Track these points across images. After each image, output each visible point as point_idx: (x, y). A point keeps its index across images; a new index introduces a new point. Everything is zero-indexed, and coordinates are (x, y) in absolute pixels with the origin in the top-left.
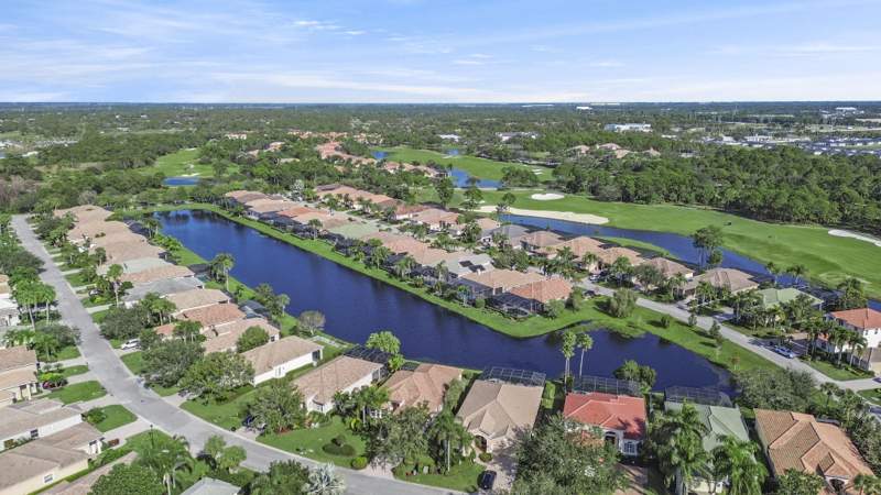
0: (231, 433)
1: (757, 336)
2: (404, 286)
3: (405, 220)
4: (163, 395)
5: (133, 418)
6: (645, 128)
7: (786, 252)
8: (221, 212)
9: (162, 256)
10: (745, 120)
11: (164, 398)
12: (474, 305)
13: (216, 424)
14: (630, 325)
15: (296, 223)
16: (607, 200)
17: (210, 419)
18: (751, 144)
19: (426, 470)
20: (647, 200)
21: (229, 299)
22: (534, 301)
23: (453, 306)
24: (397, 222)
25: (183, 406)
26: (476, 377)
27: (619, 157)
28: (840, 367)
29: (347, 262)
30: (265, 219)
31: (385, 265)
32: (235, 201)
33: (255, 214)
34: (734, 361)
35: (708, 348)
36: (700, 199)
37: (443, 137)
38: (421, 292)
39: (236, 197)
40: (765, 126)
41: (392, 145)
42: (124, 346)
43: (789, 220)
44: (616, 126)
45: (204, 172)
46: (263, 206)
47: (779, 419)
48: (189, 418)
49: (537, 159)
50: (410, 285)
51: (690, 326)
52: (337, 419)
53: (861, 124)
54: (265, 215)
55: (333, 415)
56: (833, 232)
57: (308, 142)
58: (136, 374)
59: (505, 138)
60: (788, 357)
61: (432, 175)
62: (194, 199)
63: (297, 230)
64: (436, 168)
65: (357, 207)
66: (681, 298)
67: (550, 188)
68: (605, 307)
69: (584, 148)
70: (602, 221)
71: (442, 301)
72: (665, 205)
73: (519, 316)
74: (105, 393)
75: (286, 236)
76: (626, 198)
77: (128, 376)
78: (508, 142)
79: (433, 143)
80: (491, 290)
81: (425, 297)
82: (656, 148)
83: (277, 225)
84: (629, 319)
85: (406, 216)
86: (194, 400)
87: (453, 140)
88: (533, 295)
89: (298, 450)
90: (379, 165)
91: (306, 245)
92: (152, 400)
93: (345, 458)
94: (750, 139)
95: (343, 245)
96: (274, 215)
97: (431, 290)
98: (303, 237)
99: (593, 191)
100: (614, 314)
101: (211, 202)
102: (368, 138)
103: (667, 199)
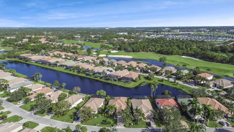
0: (72, 123)
1: (183, 81)
2: (92, 77)
3: (80, 60)
4: (42, 116)
5: (38, 125)
6: (126, 34)
7: (176, 62)
8: (20, 61)
9: (12, 75)
10: (147, 31)
11: (43, 117)
12: (115, 81)
13: (65, 122)
14: (154, 82)
15: (49, 62)
16: (129, 52)
17: (63, 121)
18: (152, 37)
19: (132, 124)
20: (139, 51)
21: (45, 86)
22: (131, 78)
23: (109, 82)
24: (78, 60)
25: (51, 118)
26: (129, 99)
27: (125, 41)
28: (204, 87)
29: (71, 72)
30: (38, 62)
31: (84, 72)
32: (24, 57)
33: (33, 61)
34: (183, 88)
35: (175, 85)
36: (150, 51)
37: (76, 36)
38: (98, 79)
39: (24, 56)
40: (152, 33)
41: (61, 39)
42: (18, 103)
43: (172, 54)
44: (119, 33)
45: (6, 49)
46: (35, 58)
47: (204, 99)
48: (55, 121)
49: (105, 42)
50: (94, 77)
51: (168, 81)
52: (100, 115)
53: (172, 32)
54: (37, 61)
55: (98, 114)
56: (183, 57)
57: (35, 38)
58: (28, 111)
59: (93, 37)
60: (192, 85)
61: (79, 47)
62: (8, 57)
63: (50, 64)
64: (79, 45)
65: (64, 57)
66: (162, 74)
67: (113, 49)
68: (147, 78)
69: (116, 39)
70: (131, 57)
71: (106, 80)
72: (143, 52)
73: (128, 82)
74: (22, 119)
75: (47, 66)
76: (134, 51)
77: (26, 112)
78: (94, 38)
79: (73, 38)
80: (118, 76)
81: (100, 80)
82: (133, 39)
83: (42, 63)
84: (153, 80)
85: (80, 59)
86: (54, 116)
87: (78, 37)
88: (130, 77)
89: (95, 125)
90: (62, 45)
91: (55, 68)
92: (40, 118)
93: (109, 125)
94: (151, 36)
95: (67, 68)
96: (40, 61)
97: (101, 78)
98: (53, 67)
99: (125, 49)
100: (150, 79)
101: (15, 58)
102: (53, 37)
103: (143, 51)
